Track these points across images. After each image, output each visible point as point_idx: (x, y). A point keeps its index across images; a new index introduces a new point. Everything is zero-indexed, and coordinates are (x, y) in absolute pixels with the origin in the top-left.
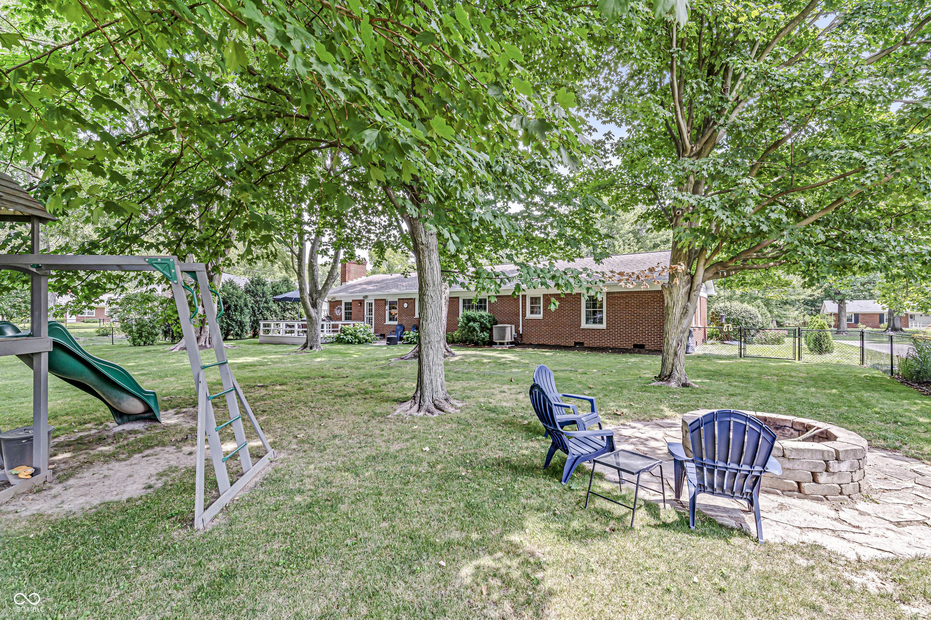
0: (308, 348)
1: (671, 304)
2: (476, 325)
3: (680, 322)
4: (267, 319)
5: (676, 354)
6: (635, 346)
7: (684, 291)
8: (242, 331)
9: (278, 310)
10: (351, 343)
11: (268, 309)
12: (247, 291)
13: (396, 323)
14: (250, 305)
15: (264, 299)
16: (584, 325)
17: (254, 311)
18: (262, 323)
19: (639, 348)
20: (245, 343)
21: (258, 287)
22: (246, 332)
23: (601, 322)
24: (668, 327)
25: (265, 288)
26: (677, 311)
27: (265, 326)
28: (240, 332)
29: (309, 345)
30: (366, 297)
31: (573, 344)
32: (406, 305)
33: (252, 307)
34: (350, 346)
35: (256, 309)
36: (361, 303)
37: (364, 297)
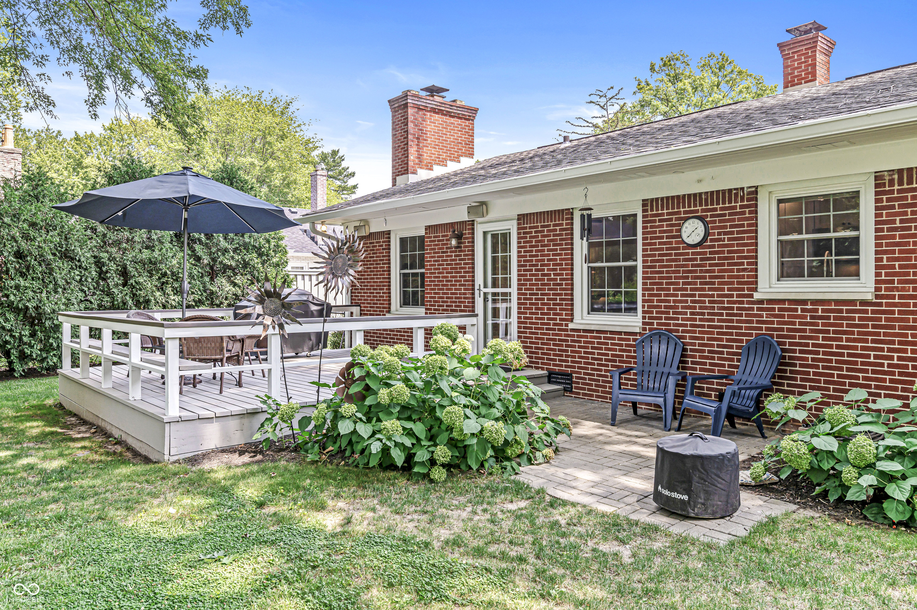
10: (402, 472)
35: (113, 266)
36: (459, 237)
37: (471, 210)
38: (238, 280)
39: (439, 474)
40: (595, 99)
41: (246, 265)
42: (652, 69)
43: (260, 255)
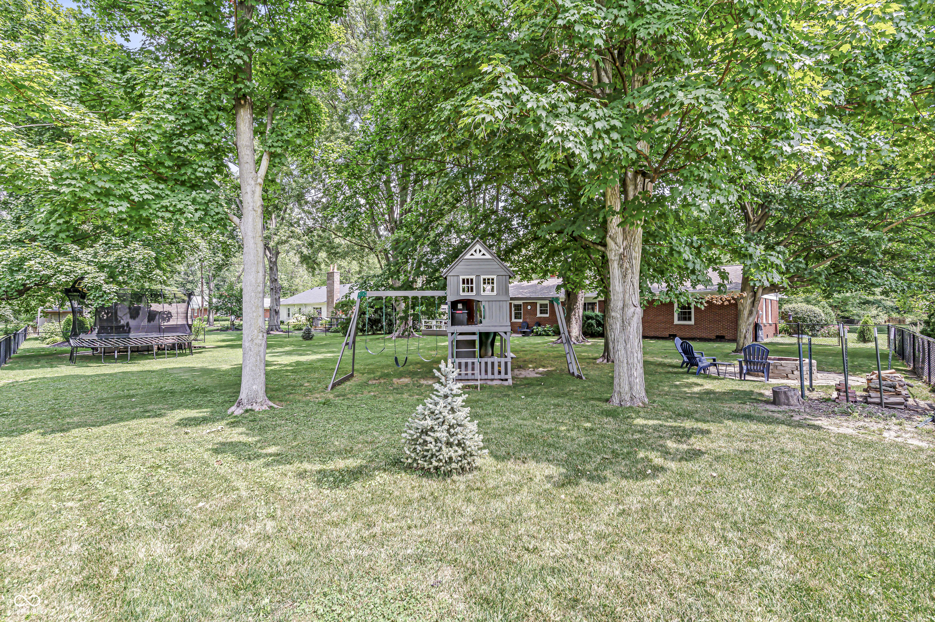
1: (742, 308)
2: (593, 322)
3: (748, 319)
5: (745, 337)
6: (718, 337)
7: (749, 301)
13: (521, 321)
16: (676, 322)
19: (720, 338)
23: (690, 319)
24: (740, 322)
26: (746, 312)
31: (668, 336)
32: (529, 307)
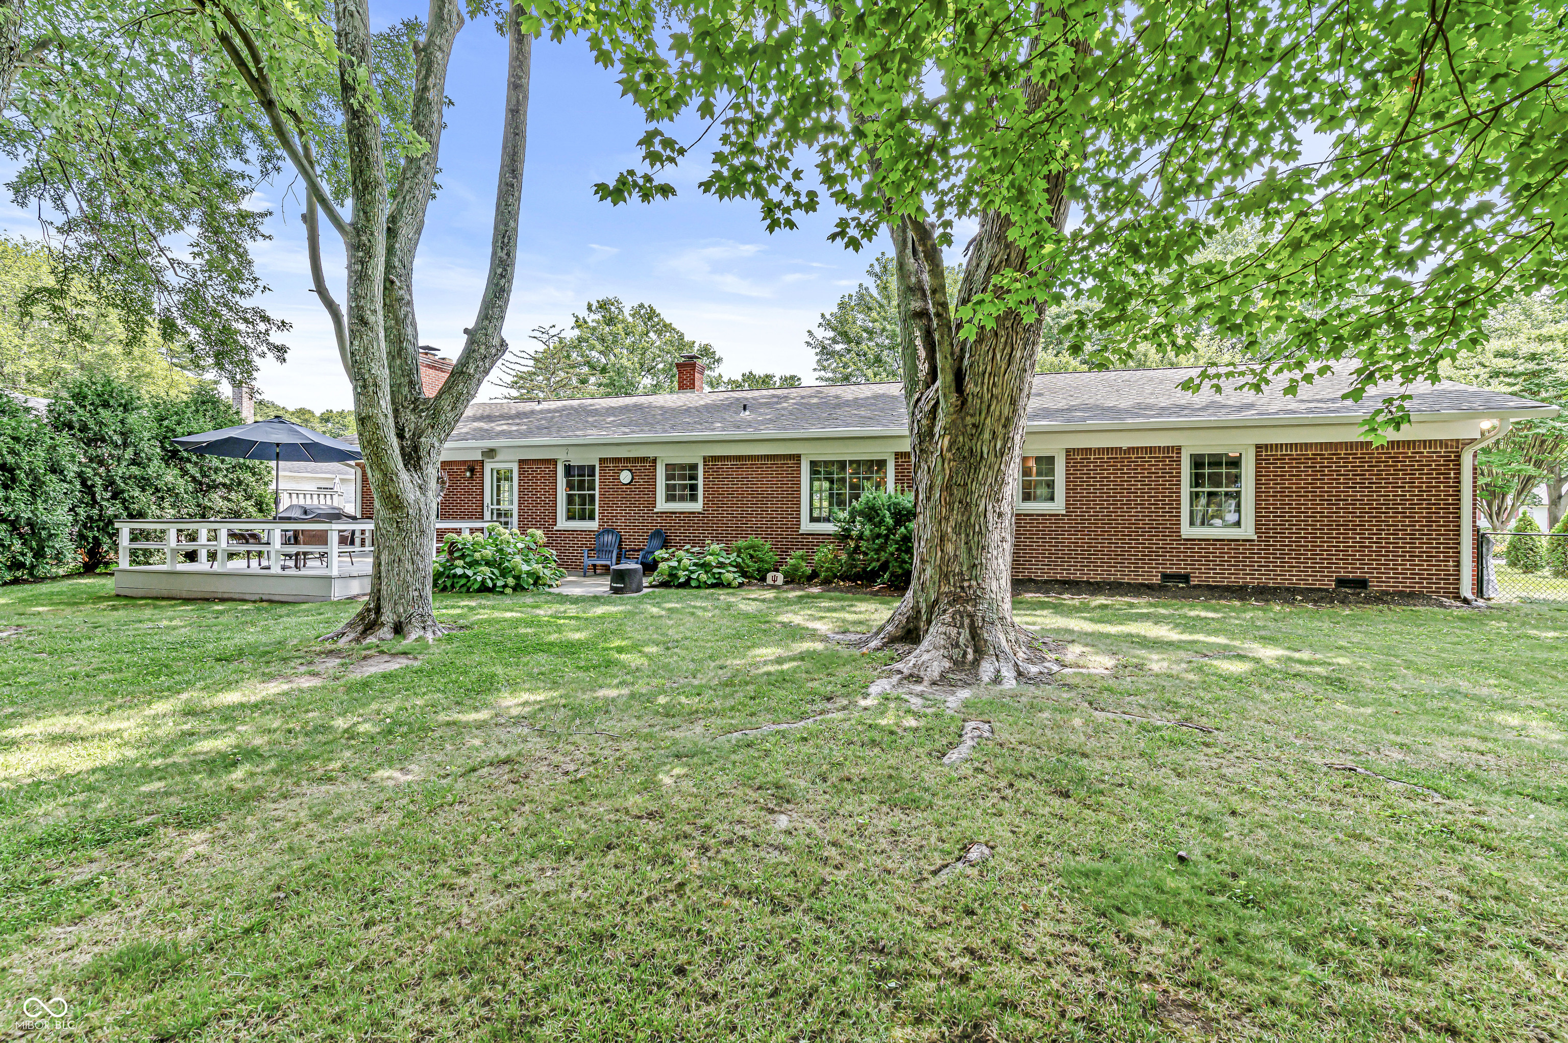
0: (386, 632)
4: (141, 515)
6: (1342, 582)
8: (39, 554)
9: (183, 486)
10: (491, 590)
11: (144, 483)
12: (61, 424)
13: (592, 525)
14: (71, 470)
15: (129, 453)
16: (1187, 530)
17: (88, 489)
18: (125, 529)
19: (1353, 590)
20: (50, 600)
21: (104, 413)
22: (59, 558)
25: (132, 419)
27: (135, 537)
28: (29, 559)
29: (388, 617)
30: (491, 453)
31: (1156, 580)
32: (624, 477)
33: (80, 475)
34: (489, 600)
35: (99, 482)
36: (472, 470)
37: (483, 453)
38: (233, 496)
39: (508, 591)
40: (537, 334)
41: (240, 483)
42: (589, 308)
43: (254, 474)
